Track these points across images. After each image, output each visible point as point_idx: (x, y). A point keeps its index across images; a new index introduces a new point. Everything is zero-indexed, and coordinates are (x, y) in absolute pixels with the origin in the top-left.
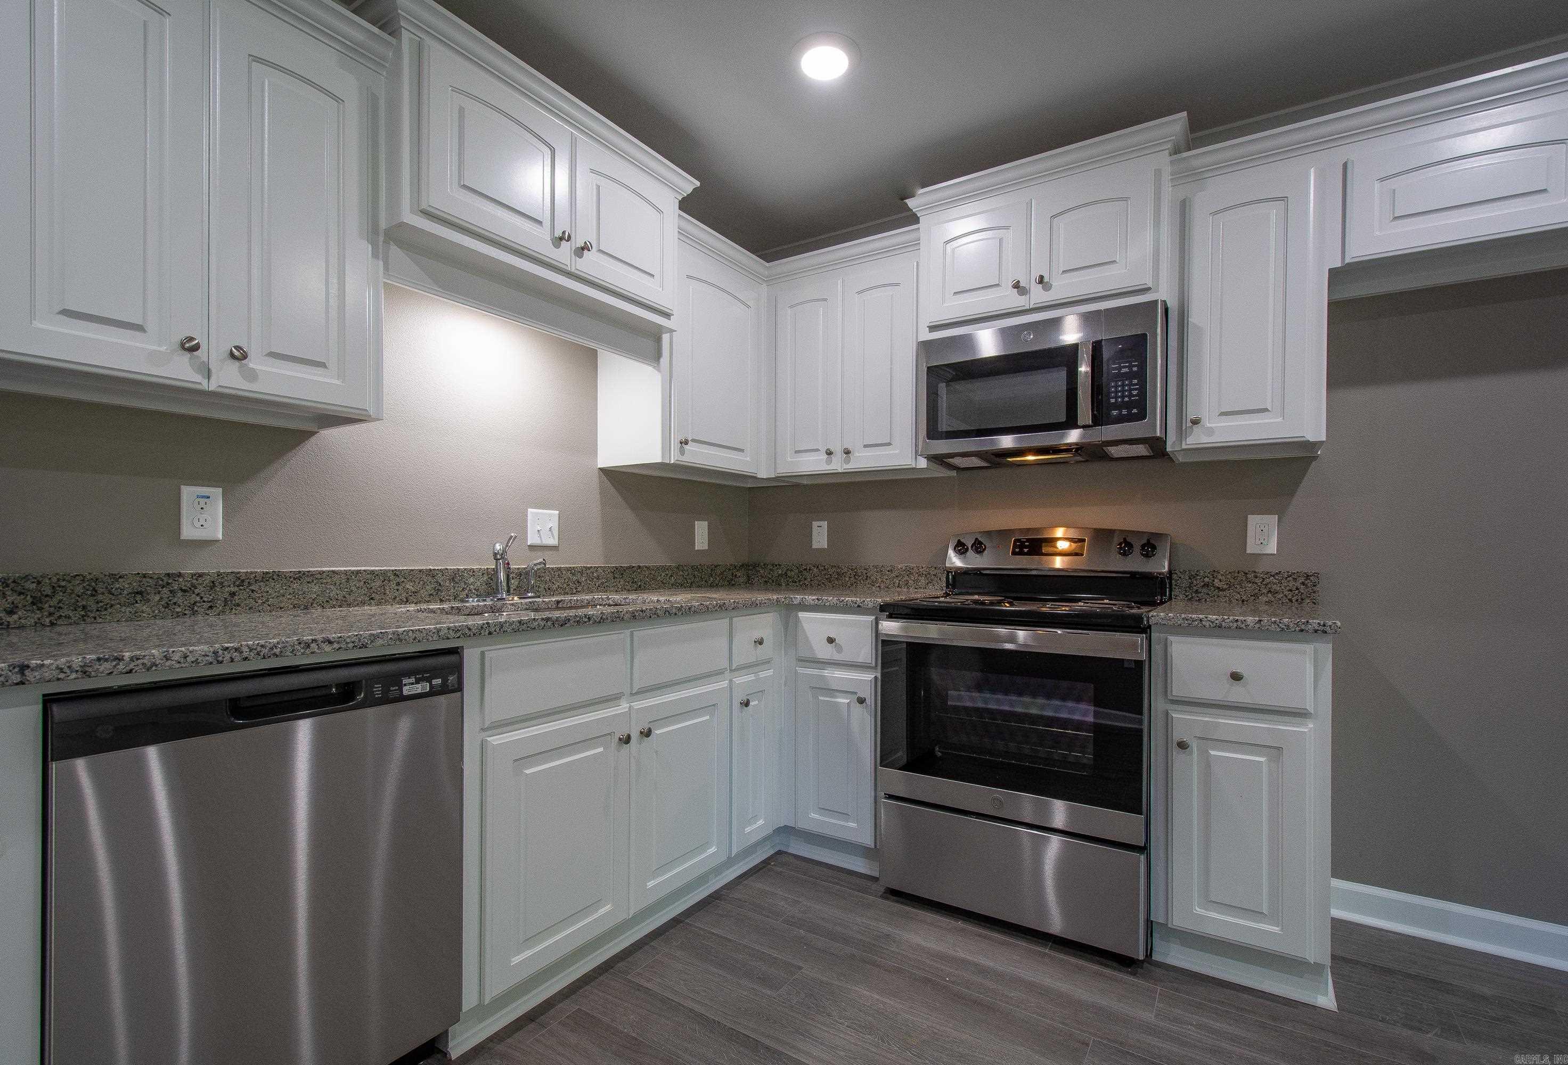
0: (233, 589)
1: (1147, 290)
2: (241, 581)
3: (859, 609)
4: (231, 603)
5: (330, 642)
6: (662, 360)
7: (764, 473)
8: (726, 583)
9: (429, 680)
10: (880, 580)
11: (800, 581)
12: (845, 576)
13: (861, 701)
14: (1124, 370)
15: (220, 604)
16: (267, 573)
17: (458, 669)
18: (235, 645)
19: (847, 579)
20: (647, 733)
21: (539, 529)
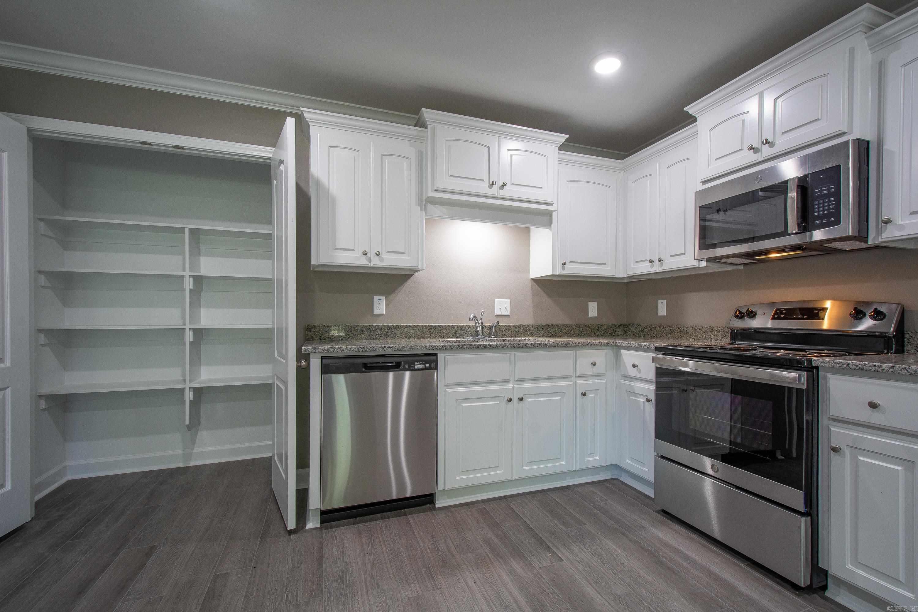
0: (387, 331)
1: (844, 133)
2: (390, 328)
3: (646, 349)
4: (386, 335)
5: (390, 348)
6: (552, 225)
7: (621, 274)
8: (609, 334)
9: (425, 364)
10: (694, 335)
11: (650, 334)
12: (675, 332)
13: (648, 401)
14: (824, 192)
15: (383, 335)
16: (397, 325)
17: (436, 362)
18: (363, 346)
19: (676, 334)
20: (521, 399)
21: (500, 308)
